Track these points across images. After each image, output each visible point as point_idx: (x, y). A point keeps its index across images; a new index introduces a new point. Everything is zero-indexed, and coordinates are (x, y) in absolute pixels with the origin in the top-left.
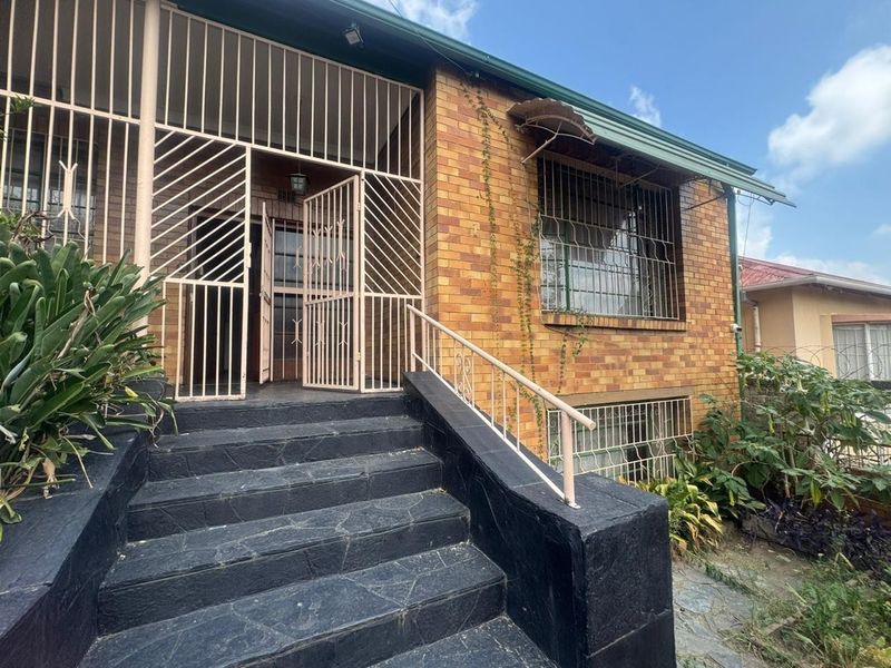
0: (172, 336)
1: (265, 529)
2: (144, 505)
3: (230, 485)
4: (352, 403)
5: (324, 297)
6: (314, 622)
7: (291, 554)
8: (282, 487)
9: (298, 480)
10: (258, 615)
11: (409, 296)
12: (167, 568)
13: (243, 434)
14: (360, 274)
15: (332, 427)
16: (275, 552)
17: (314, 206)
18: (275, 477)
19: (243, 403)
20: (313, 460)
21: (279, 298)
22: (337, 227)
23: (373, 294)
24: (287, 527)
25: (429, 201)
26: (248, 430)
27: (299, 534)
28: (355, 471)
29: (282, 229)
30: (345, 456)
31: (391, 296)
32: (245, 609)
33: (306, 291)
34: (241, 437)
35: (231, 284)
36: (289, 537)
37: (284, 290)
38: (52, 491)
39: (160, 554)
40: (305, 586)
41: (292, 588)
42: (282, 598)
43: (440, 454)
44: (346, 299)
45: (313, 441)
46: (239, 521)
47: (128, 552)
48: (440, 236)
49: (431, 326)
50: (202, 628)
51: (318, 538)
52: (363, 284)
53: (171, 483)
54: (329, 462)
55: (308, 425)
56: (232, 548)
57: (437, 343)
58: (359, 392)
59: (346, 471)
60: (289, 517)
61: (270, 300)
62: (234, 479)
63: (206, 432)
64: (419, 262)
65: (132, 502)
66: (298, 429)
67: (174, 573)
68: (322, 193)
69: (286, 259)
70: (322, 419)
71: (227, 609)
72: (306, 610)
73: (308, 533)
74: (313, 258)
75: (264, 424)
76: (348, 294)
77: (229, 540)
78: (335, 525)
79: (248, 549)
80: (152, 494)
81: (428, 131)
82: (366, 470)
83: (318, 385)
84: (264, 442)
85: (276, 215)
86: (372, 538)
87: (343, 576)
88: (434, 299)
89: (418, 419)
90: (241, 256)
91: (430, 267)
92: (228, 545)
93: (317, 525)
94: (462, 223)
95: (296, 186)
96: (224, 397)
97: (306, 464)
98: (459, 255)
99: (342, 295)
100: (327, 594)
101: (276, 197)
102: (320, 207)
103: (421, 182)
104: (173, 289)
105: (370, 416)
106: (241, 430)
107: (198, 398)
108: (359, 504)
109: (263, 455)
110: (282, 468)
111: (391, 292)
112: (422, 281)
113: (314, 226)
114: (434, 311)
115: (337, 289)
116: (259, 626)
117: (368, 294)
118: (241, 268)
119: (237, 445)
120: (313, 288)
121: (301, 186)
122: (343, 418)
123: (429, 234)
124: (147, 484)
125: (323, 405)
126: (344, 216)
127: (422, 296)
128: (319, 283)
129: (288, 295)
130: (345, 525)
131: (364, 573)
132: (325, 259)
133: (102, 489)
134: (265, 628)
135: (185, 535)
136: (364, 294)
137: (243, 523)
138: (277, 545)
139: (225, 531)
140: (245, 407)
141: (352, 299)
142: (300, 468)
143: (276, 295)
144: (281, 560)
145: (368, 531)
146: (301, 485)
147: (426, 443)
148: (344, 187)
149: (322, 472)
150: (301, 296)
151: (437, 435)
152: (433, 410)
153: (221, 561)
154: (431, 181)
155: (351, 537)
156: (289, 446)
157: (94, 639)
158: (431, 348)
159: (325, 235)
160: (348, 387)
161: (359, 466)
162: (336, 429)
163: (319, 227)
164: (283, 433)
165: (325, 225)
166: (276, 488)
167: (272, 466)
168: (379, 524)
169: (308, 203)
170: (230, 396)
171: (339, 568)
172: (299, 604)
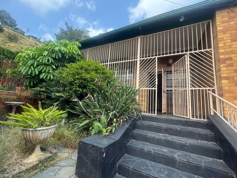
0: (145, 100)
1: (157, 147)
2: (134, 133)
3: (150, 134)
4: (186, 122)
5: (178, 90)
6: (164, 176)
7: (161, 156)
8: (161, 139)
9: (166, 138)
10: (152, 166)
11: (209, 88)
12: (136, 146)
13: (155, 124)
14: (189, 82)
15: (179, 127)
16: (157, 153)
17: (175, 66)
18: (161, 136)
19: (156, 116)
20: (172, 135)
21: (168, 91)
22: (181, 70)
23: (194, 89)
24: (162, 149)
25: (216, 55)
26: (156, 123)
27: (164, 152)
28: (184, 142)
29: (168, 73)
30: (182, 137)
31: (201, 89)
32: (150, 164)
33: (173, 89)
34: (154, 124)
35: (153, 89)
36: (162, 152)
37: (169, 89)
38: (121, 125)
39: (136, 143)
40: (165, 167)
41: (162, 165)
42: (158, 166)
43: (221, 147)
44: (184, 90)
45: (171, 129)
46: (151, 143)
47: (132, 141)
48: (221, 66)
49: (220, 100)
50: (141, 162)
51: (169, 155)
52: (190, 85)
53: (140, 131)
54: (177, 137)
55: (172, 125)
56: (148, 148)
57: (223, 105)
58: (189, 119)
59: (181, 141)
60: (163, 147)
61: (165, 92)
62: (152, 133)
63: (148, 121)
64: (213, 76)
65: (133, 132)
66: (168, 126)
67: (137, 148)
68: (176, 62)
69: (169, 81)
70: (176, 124)
71: (146, 161)
72: (163, 172)
73: (166, 153)
74: (175, 80)
75: (160, 122)
76: (185, 89)
77: (149, 146)
78: (175, 154)
79: (152, 150)
80: (136, 131)
81: (214, 31)
82: (188, 143)
83: (177, 115)
84: (159, 126)
85: (166, 70)
86: (186, 163)
87: (176, 170)
88: (220, 88)
89: (213, 132)
90: (155, 82)
91: (218, 77)
92: (148, 147)
93: (170, 152)
94: (233, 59)
95: (170, 62)
96: (152, 114)
97: (170, 135)
98: (233, 71)
99: (183, 89)
100: (170, 172)
101: (166, 66)
102: (176, 66)
103: (212, 49)
104: (142, 90)
105: (193, 127)
106: (155, 123)
107: (147, 114)
108: (185, 152)
109: (158, 130)
110: (163, 134)
111: (201, 87)
112: (215, 82)
113: (175, 71)
114: (221, 93)
115: (182, 88)
116: (152, 169)
117: (192, 88)
118: (155, 85)
119: (153, 126)
120: (175, 88)
121: (171, 62)
122: (183, 126)
123: (217, 66)
124: (136, 129)
125: (176, 120)
126: (183, 67)
127: (215, 88)
128: (177, 86)
129: (170, 90)
130: (178, 156)
131: (183, 173)
132: (178, 79)
133: (127, 127)
134: (153, 170)
135: (141, 142)
136: (190, 89)
137: (152, 144)
138: (158, 152)
139: (148, 144)
140: (156, 117)
141: (186, 90)
142: (168, 136)
143: (167, 90)
144: (159, 156)
145: (185, 160)
146: (167, 140)
147: (216, 142)
148: (183, 59)
149: (174, 138)
150: (172, 90)
151: (220, 139)
152: (218, 130)
153: (146, 149)
154: (216, 48)
155: (179, 160)
156: (165, 129)
157: (125, 154)
158: (220, 107)
159: (178, 73)
160: (186, 117)
161: (186, 141)
162: (179, 128)
163: (176, 71)
164: (164, 125)
165: (178, 70)
166: (160, 138)
167: (161, 133)
168: (189, 160)
169: (173, 66)
170: (153, 114)
171: (175, 167)
172: (162, 170)
